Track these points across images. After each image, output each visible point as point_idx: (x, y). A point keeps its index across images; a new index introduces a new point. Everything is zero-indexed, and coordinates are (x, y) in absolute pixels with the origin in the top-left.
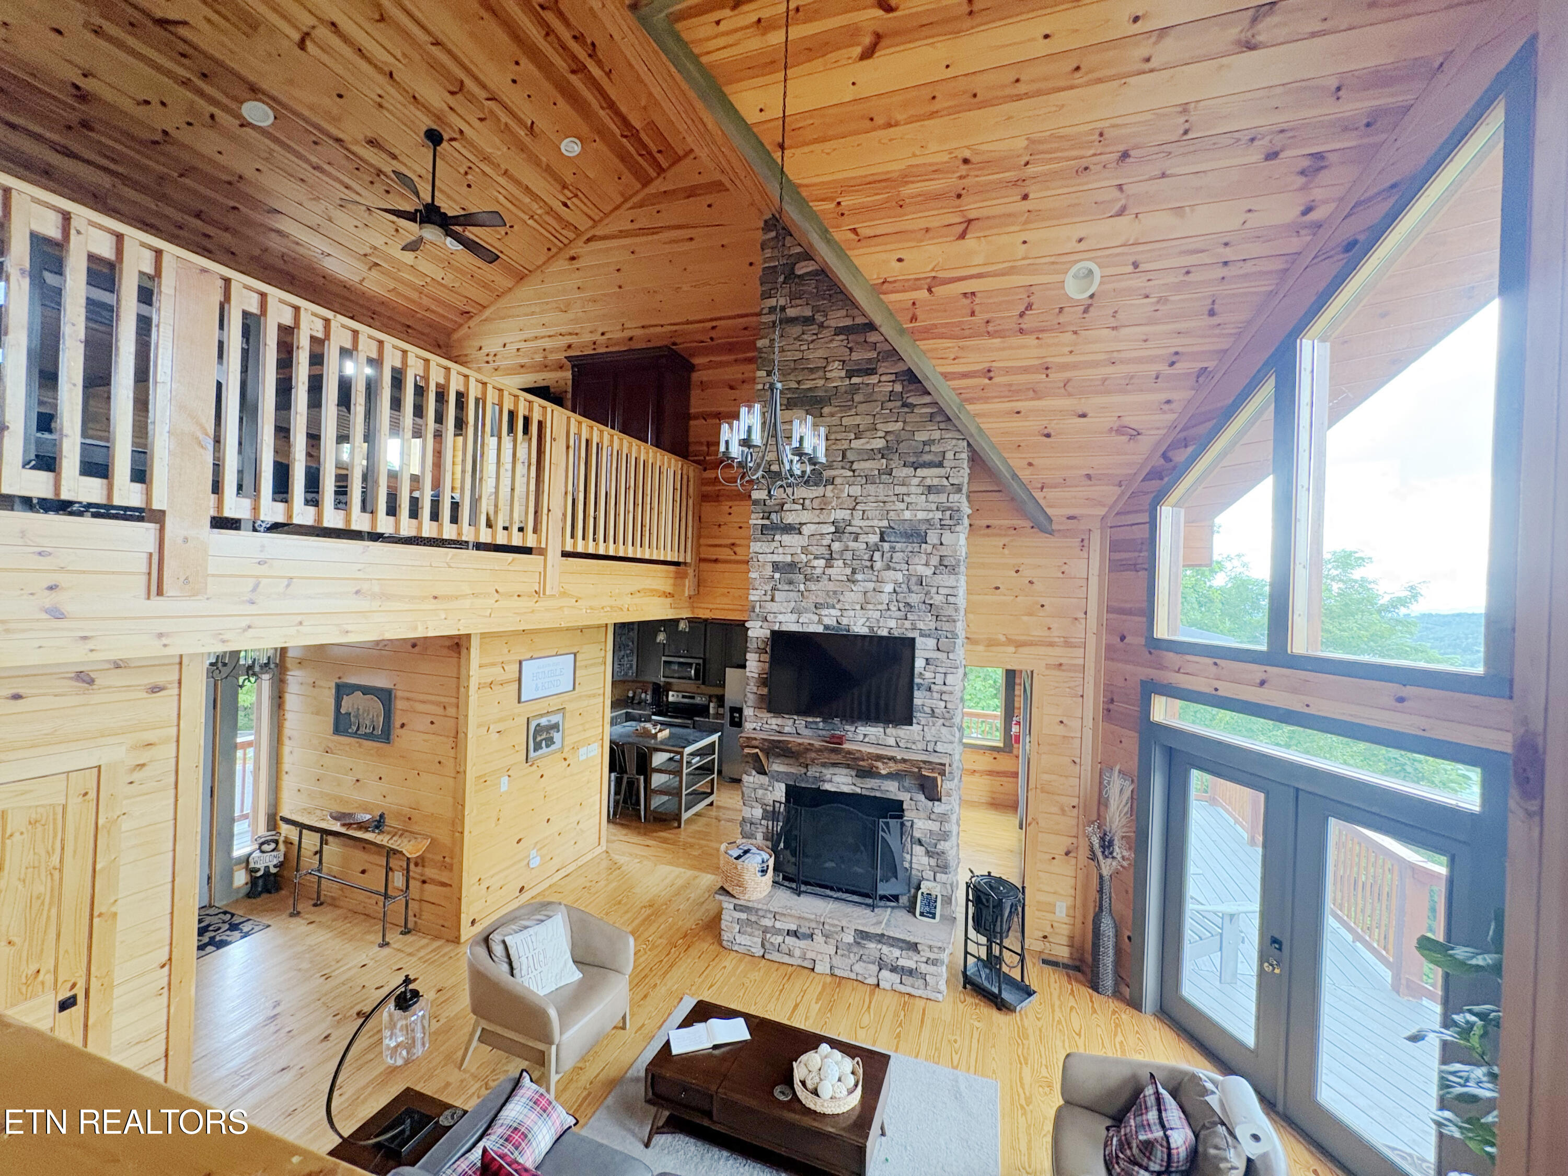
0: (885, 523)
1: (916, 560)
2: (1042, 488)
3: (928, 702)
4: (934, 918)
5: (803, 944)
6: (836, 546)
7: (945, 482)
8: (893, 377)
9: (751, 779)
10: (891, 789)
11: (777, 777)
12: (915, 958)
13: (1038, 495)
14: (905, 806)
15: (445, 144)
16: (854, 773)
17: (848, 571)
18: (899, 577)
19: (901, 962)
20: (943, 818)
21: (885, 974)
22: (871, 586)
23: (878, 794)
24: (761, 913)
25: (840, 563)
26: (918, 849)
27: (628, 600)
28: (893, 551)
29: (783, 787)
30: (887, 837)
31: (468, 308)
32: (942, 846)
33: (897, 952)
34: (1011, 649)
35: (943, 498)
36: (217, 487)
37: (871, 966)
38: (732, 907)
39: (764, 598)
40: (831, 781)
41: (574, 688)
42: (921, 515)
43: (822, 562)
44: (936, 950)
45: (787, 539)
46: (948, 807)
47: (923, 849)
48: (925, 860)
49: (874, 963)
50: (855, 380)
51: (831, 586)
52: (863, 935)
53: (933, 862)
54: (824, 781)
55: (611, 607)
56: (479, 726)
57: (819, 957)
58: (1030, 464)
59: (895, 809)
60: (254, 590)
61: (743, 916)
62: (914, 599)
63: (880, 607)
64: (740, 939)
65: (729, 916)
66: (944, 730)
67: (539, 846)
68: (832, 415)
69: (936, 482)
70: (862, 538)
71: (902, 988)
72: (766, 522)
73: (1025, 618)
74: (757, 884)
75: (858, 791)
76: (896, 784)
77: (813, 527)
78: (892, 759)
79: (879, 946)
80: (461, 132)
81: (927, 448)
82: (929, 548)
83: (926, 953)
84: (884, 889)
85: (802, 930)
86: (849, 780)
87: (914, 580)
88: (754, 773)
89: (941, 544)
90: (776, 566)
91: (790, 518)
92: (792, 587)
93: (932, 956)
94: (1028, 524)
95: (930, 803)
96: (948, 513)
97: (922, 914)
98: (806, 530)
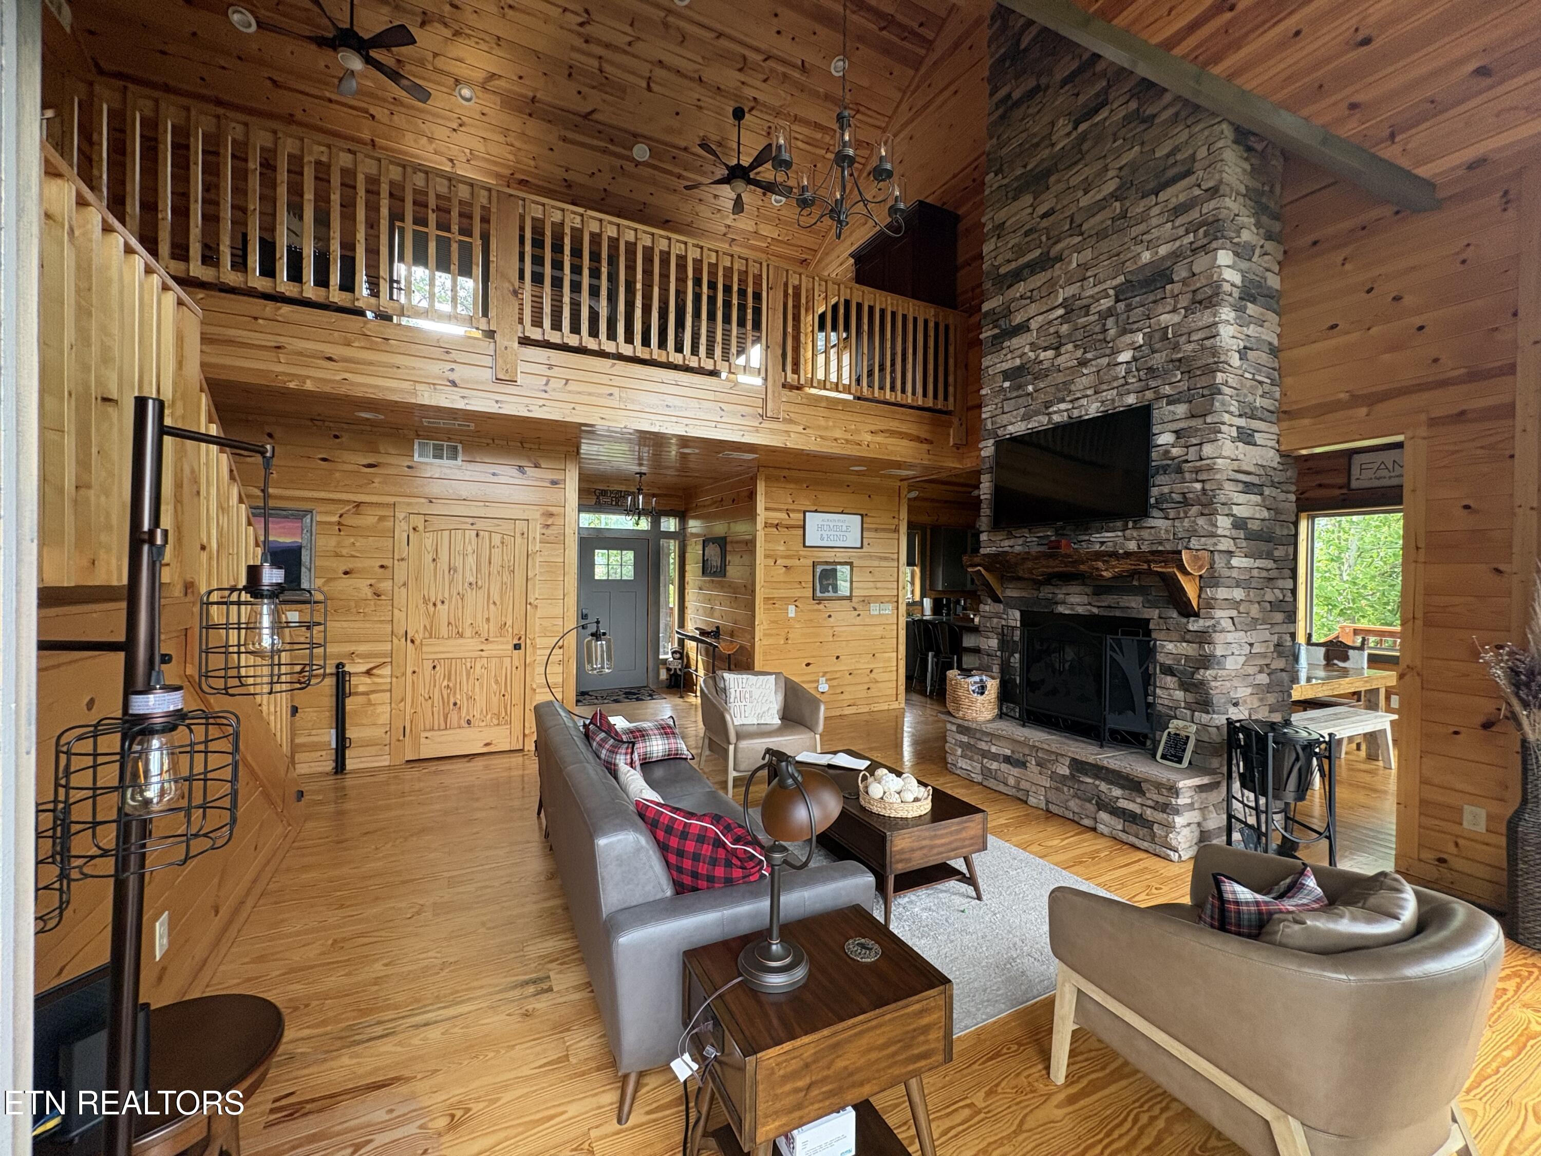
0: (1121, 279)
1: (1160, 309)
2: (1392, 136)
3: (1178, 487)
4: (1180, 761)
5: (1016, 771)
6: (1065, 329)
7: (1197, 192)
8: (1127, 97)
9: (987, 608)
10: (1133, 605)
11: (1010, 604)
12: (1139, 800)
13: (1390, 152)
14: (1151, 626)
15: (747, 116)
16: (1088, 590)
17: (1079, 353)
18: (1140, 338)
19: (1123, 804)
20: (1203, 638)
21: (1103, 816)
22: (1105, 361)
23: (1118, 613)
24: (978, 735)
25: (1070, 347)
26: (1170, 681)
27: (868, 437)
28: (1129, 308)
29: (1017, 614)
30: (1118, 658)
31: (804, 256)
32: (1201, 674)
33: (1117, 792)
34: (1364, 411)
35: (1194, 214)
36: (521, 321)
37: (1088, 805)
38: (954, 728)
39: (997, 412)
40: (1064, 603)
41: (862, 547)
42: (1163, 251)
43: (1050, 353)
44: (1164, 792)
45: (1016, 342)
46: (1209, 623)
47: (1175, 679)
48: (1179, 695)
49: (1090, 801)
50: (1083, 127)
51: (1060, 378)
52: (1078, 766)
53: (1190, 698)
54: (1057, 603)
55: (846, 440)
56: (766, 556)
57: (1034, 788)
58: (1353, 106)
59: (1140, 628)
60: (547, 384)
61: (965, 739)
62: (1158, 360)
63: (1115, 384)
64: (963, 763)
65: (954, 737)
66: (1201, 521)
67: (828, 676)
68: (1059, 181)
69: (1182, 198)
70: (1093, 309)
71: (1124, 836)
72: (997, 331)
73: (1387, 357)
74: (972, 702)
75: (1095, 611)
76: (1140, 599)
77: (1040, 318)
78: (1114, 555)
79: (1097, 782)
80: (755, 99)
81: (1171, 160)
82: (1176, 288)
83: (1153, 795)
84: (1114, 721)
85: (1016, 756)
86: (1085, 599)
87: (1157, 336)
88: (989, 601)
89: (1194, 275)
90: (1007, 375)
91: (1018, 319)
92: (1020, 392)
93: (1161, 799)
94: (1387, 211)
95: (1184, 620)
96: (1201, 231)
97: (1164, 757)
98: (1034, 325)
